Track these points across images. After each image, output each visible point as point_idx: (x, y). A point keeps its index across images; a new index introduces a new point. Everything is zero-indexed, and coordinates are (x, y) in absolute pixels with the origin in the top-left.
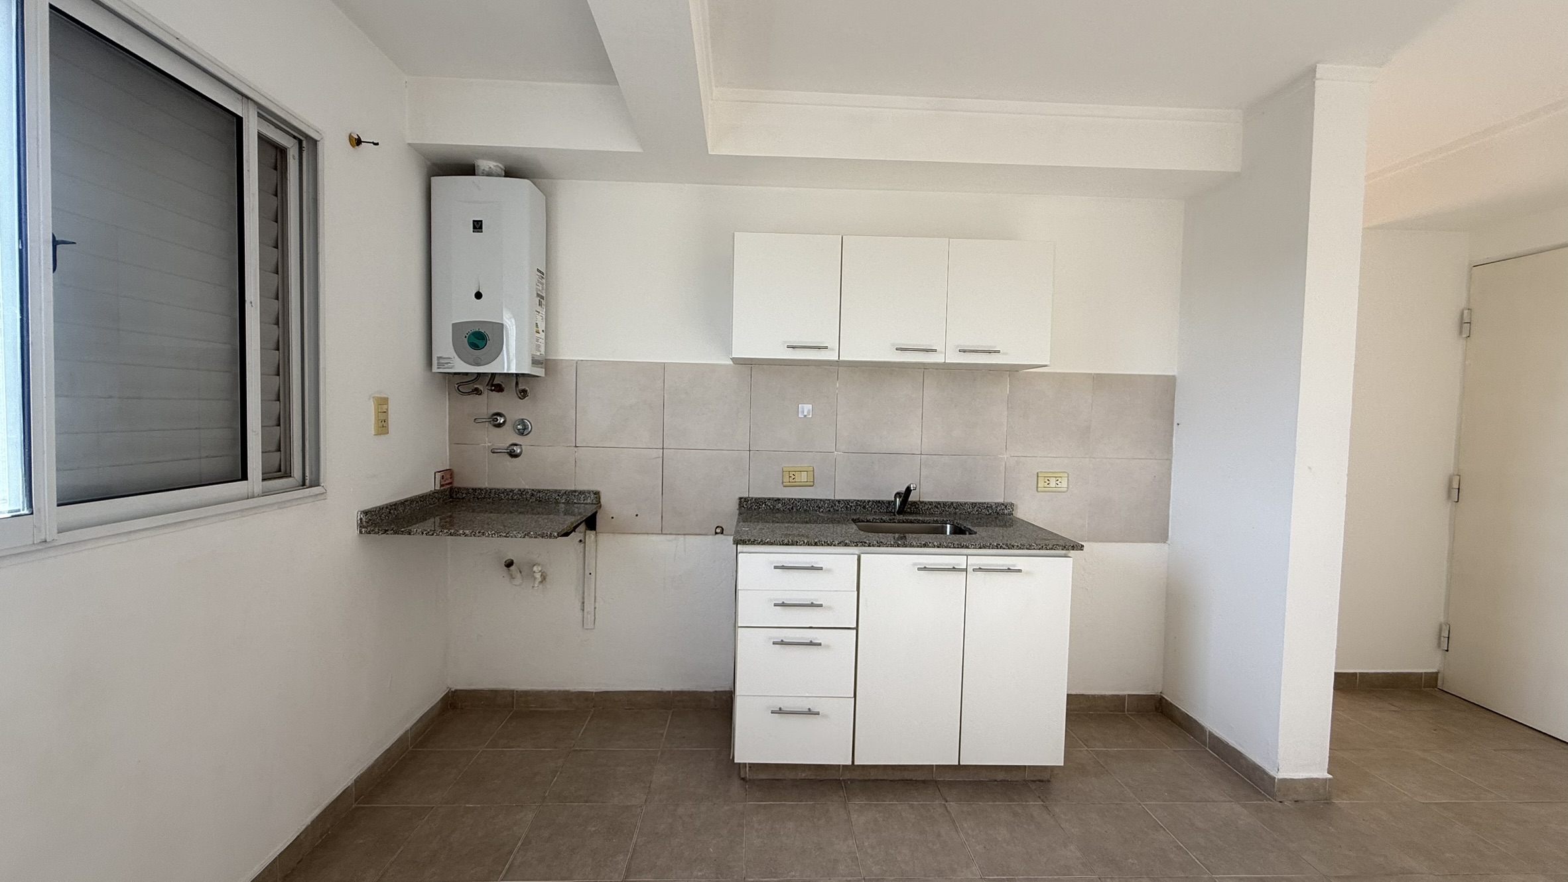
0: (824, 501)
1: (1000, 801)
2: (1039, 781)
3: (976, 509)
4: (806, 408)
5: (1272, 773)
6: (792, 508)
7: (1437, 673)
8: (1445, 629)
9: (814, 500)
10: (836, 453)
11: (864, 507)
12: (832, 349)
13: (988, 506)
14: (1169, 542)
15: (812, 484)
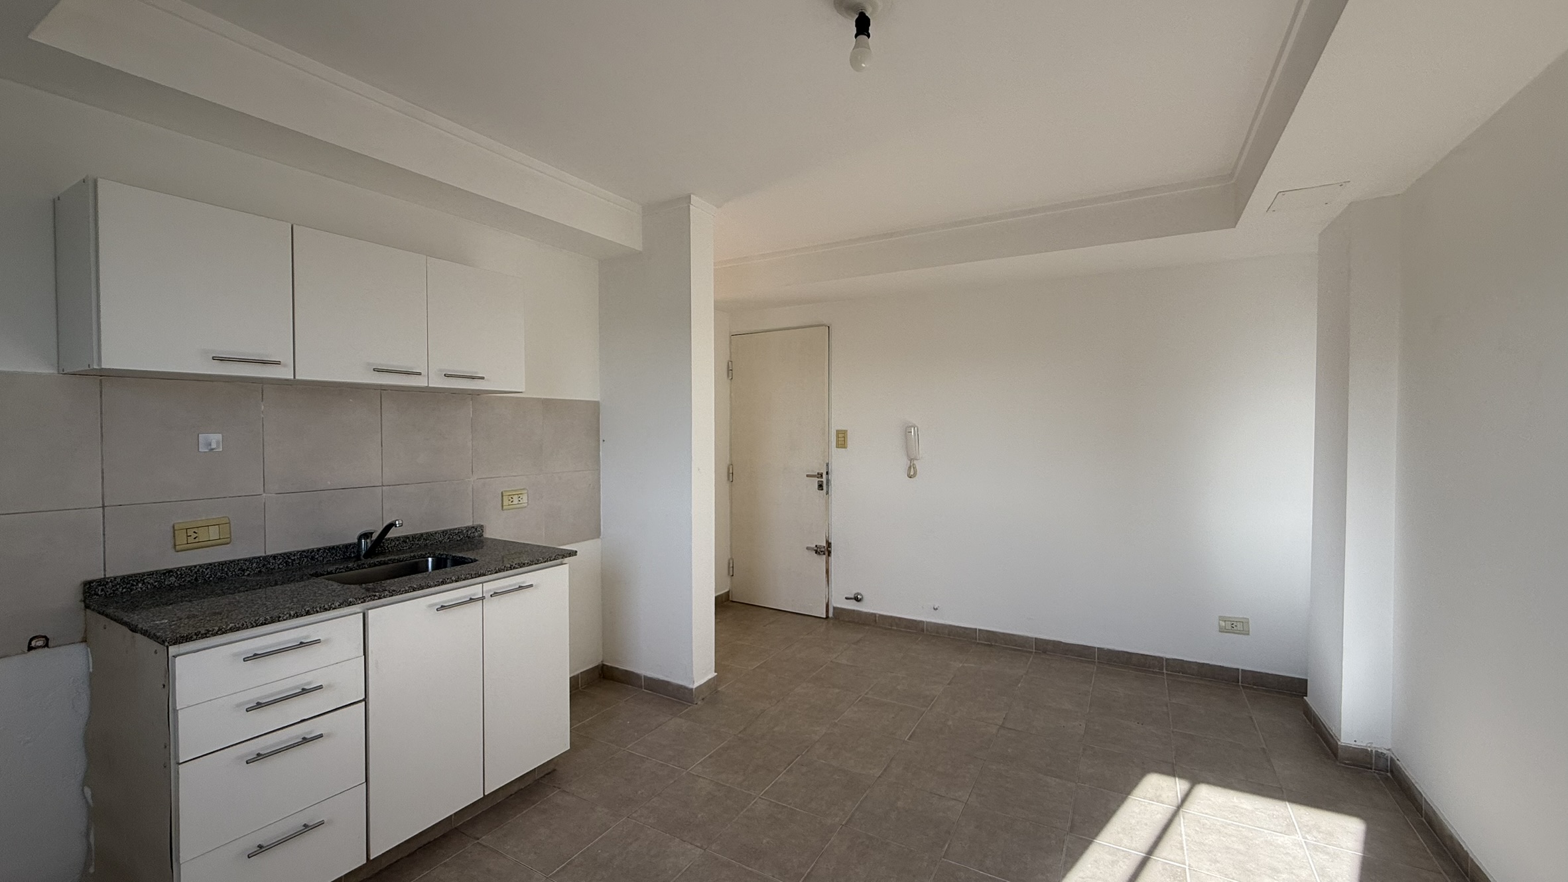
0: (250, 560)
1: (525, 809)
2: (547, 774)
3: (447, 537)
4: (215, 439)
5: (691, 686)
6: (196, 579)
7: (729, 592)
8: (731, 561)
9: (234, 561)
10: (264, 495)
11: (313, 558)
12: (285, 366)
13: (459, 532)
14: (601, 537)
15: (228, 540)
